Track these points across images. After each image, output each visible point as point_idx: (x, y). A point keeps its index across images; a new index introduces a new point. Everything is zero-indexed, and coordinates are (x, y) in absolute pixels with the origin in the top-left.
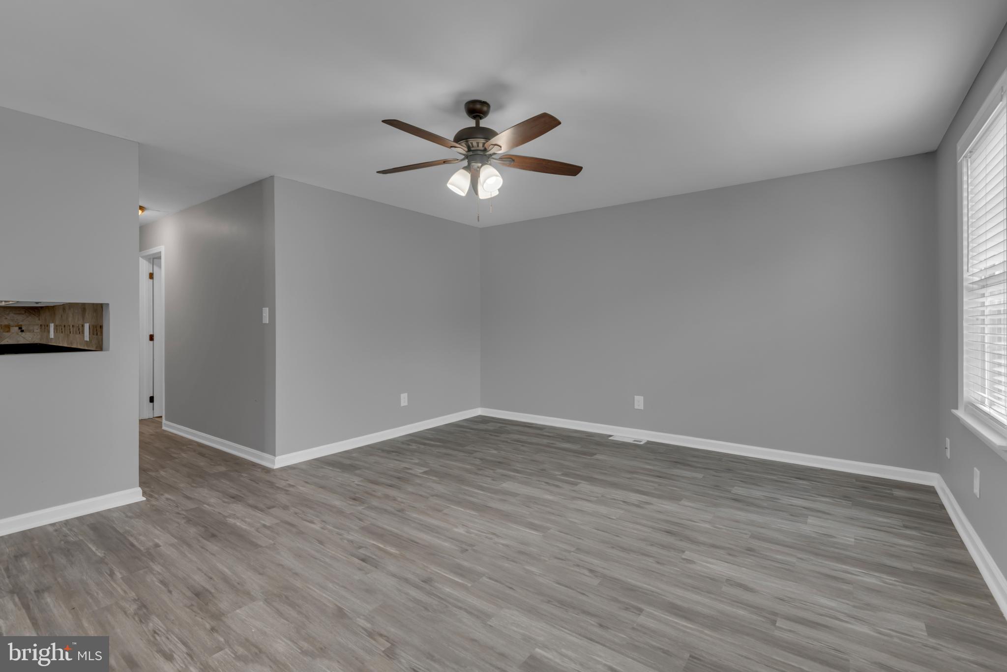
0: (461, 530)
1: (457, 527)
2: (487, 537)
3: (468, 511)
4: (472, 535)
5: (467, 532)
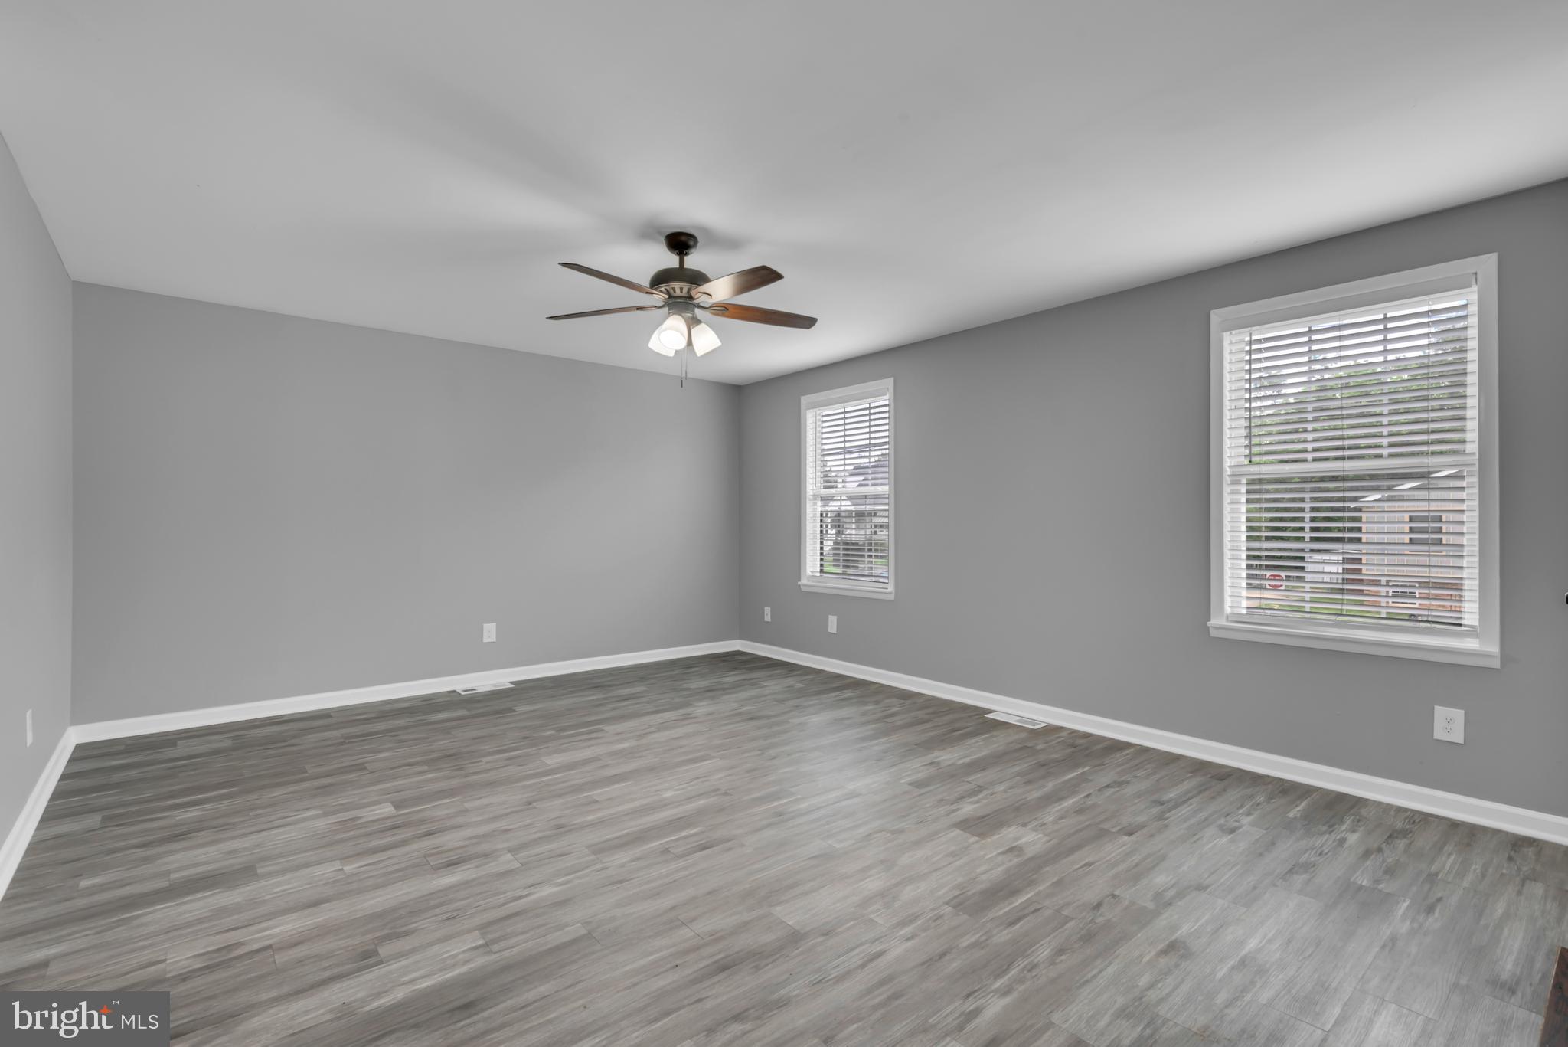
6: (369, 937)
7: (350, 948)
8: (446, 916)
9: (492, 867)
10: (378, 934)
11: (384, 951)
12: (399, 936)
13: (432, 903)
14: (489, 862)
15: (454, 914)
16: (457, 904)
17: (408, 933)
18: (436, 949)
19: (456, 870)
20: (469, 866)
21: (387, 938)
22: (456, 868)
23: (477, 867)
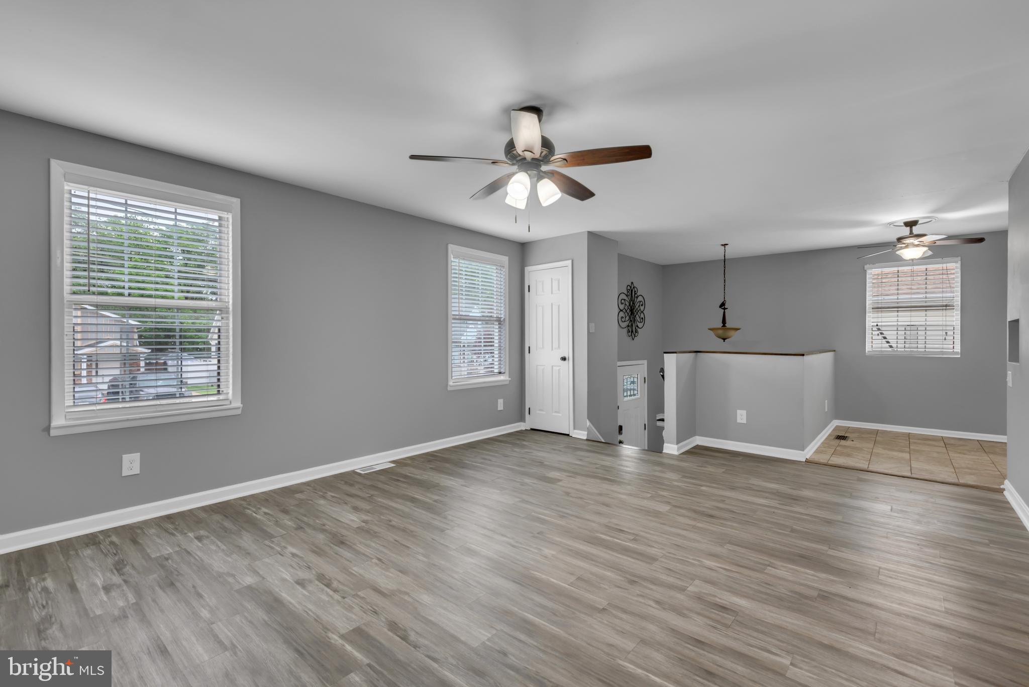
0: (547, 552)
1: (553, 555)
2: (521, 543)
3: (544, 576)
4: (535, 546)
5: (540, 549)
6: (816, 605)
7: (830, 606)
8: (770, 587)
9: (708, 589)
10: (810, 602)
11: (815, 594)
12: (800, 594)
13: (765, 597)
14: (704, 593)
15: (765, 585)
16: (756, 588)
17: (796, 593)
18: (791, 579)
19: (728, 603)
20: (719, 600)
21: (806, 597)
22: (726, 604)
23: (715, 596)
